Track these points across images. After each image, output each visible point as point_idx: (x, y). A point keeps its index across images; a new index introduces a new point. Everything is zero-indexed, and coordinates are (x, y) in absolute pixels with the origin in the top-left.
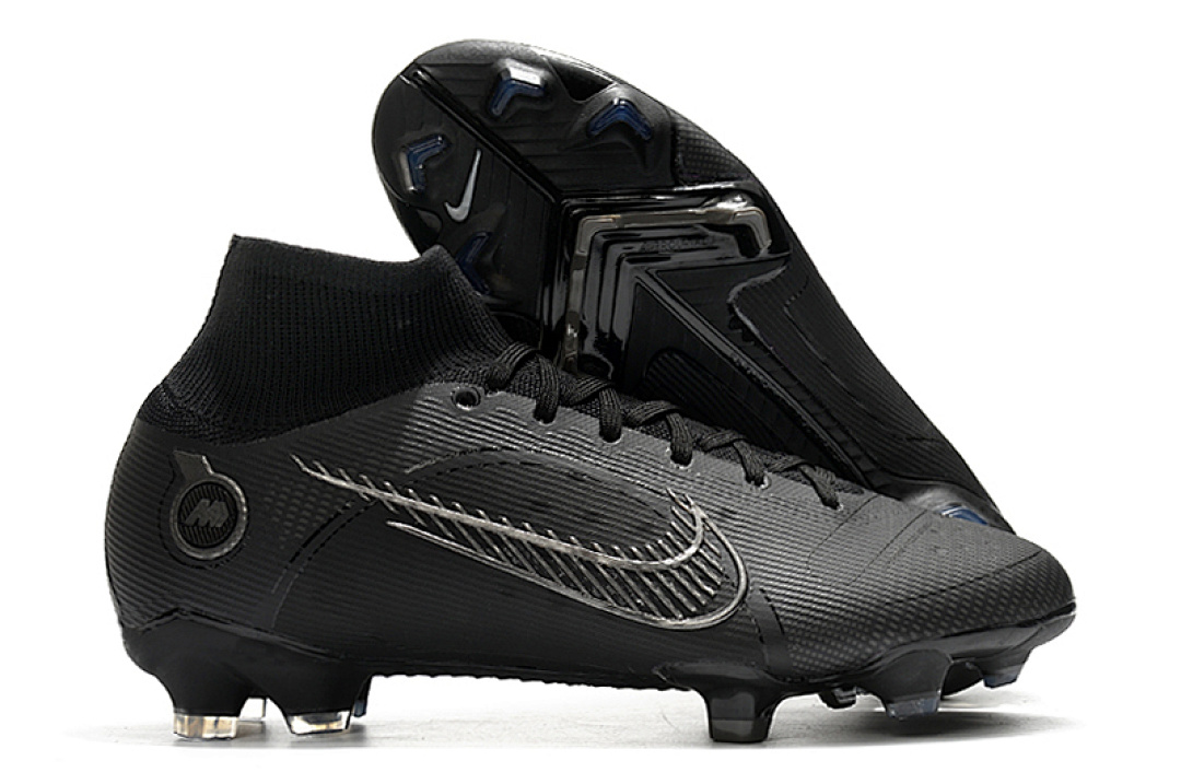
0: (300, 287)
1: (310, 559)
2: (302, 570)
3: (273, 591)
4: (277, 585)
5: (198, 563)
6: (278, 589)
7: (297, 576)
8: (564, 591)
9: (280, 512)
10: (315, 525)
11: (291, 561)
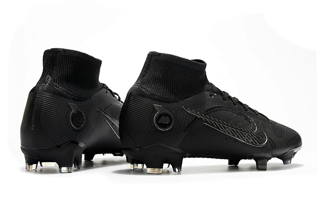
0: (183, 67)
1: (188, 131)
2: (186, 133)
3: (180, 138)
4: (180, 137)
5: (162, 132)
6: (181, 138)
7: (185, 135)
8: (237, 139)
9: (181, 120)
10: (189, 123)
11: (184, 132)
